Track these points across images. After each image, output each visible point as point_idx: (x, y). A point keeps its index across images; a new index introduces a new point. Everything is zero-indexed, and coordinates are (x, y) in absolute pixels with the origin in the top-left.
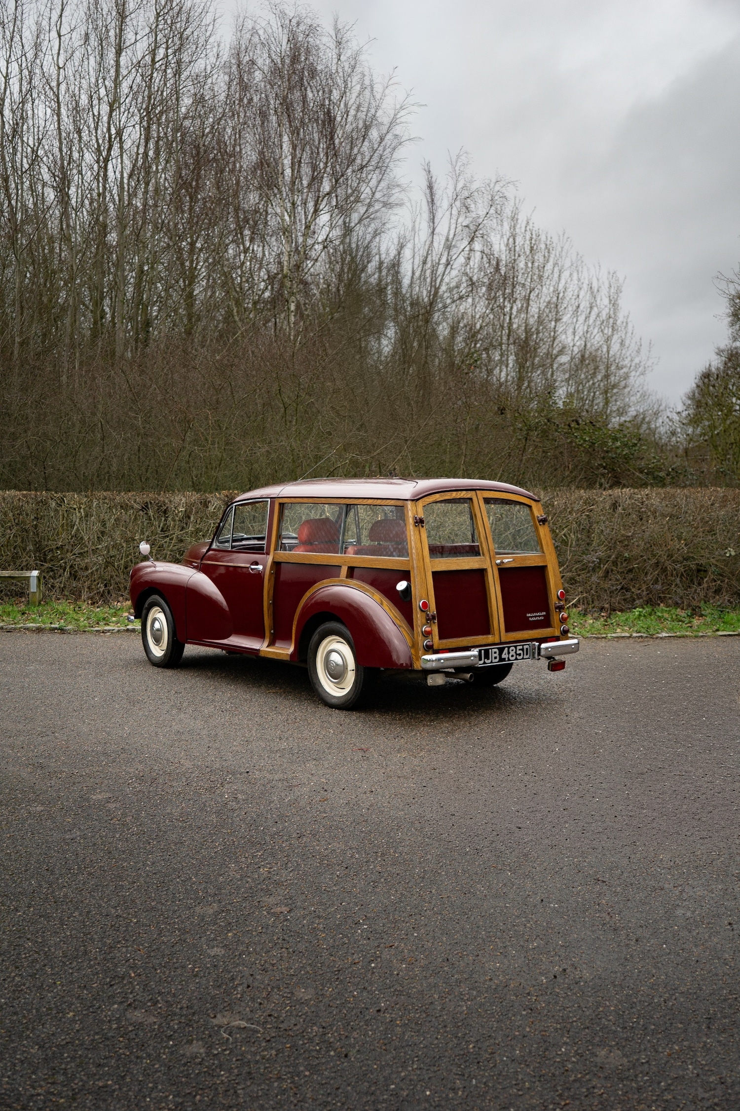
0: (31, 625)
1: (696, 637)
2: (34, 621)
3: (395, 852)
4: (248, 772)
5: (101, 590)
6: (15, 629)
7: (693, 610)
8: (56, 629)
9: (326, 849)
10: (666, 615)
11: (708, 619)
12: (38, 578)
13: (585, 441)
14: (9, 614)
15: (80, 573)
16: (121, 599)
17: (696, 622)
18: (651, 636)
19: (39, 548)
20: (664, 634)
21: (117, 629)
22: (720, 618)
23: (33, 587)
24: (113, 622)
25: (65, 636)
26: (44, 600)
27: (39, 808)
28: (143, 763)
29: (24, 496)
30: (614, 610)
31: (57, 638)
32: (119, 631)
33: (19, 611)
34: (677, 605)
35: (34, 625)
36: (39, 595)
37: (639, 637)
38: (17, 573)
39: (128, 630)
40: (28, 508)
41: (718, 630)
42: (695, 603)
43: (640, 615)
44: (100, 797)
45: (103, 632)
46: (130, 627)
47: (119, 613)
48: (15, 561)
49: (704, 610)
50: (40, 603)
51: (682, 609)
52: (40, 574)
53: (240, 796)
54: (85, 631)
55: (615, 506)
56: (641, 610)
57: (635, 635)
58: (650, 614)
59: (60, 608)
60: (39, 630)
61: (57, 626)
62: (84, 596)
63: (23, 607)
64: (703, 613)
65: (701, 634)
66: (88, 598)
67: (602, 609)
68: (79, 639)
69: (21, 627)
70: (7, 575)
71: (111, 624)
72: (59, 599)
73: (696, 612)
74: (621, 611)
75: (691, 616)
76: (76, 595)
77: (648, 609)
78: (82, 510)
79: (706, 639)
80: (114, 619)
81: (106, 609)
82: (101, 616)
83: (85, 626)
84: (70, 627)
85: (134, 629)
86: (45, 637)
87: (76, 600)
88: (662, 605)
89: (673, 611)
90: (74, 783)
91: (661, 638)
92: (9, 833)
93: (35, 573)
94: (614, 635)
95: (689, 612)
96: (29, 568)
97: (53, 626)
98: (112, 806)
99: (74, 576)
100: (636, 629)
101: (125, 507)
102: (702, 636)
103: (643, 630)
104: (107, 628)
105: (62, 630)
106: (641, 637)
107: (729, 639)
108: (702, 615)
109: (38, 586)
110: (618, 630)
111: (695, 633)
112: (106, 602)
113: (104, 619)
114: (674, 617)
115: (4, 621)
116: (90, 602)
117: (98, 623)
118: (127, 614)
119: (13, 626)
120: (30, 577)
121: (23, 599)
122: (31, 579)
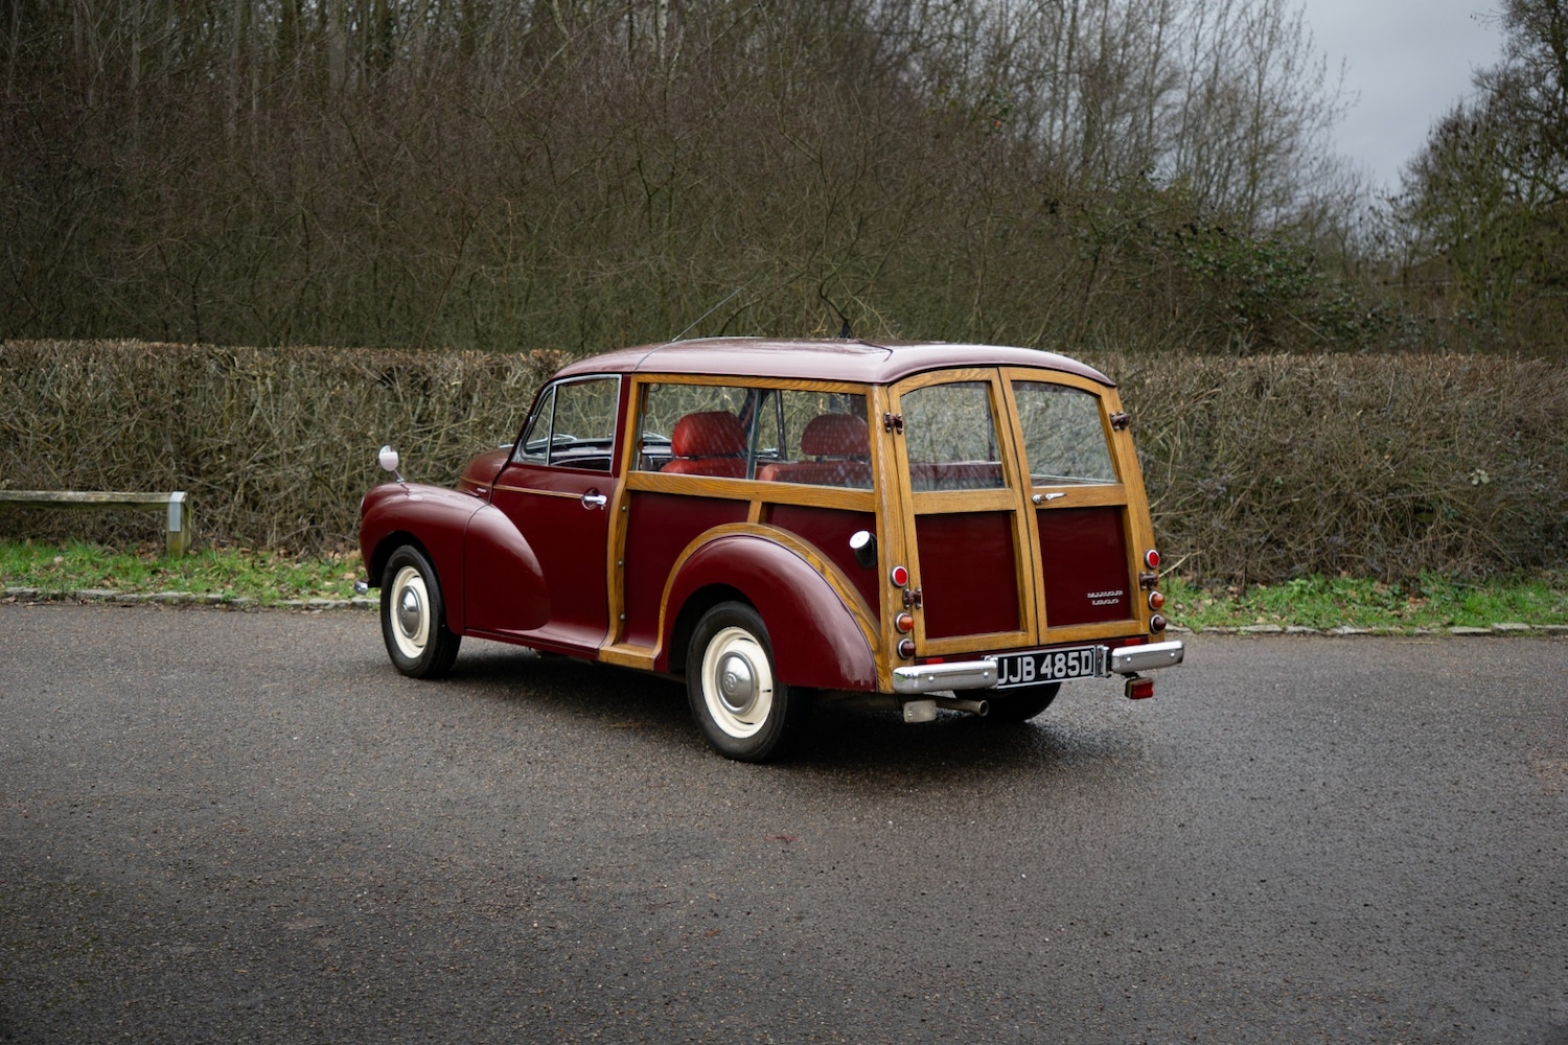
0: (170, 593)
1: (1409, 635)
2: (175, 586)
3: (840, 1034)
4: (574, 879)
5: (304, 529)
6: (138, 601)
7: (1405, 584)
8: (218, 601)
9: (716, 1027)
10: (1352, 593)
11: (1434, 603)
12: (184, 506)
13: (1206, 262)
14: (126, 574)
15: (265, 497)
16: (340, 546)
17: (1409, 607)
18: (1323, 633)
19: (184, 450)
20: (1348, 629)
21: (333, 602)
22: (1457, 600)
23: (174, 523)
24: (325, 590)
25: (235, 616)
26: (197, 547)
27: (188, 949)
28: (384, 861)
29: (157, 351)
30: (1254, 582)
31: (219, 618)
32: (336, 607)
33: (146, 568)
34: (1373, 574)
35: (176, 594)
36: (186, 538)
37: (1299, 633)
38: (142, 497)
39: (354, 605)
40: (163, 374)
41: (1451, 624)
42: (1407, 572)
43: (1302, 592)
44: (301, 925)
45: (307, 609)
46: (358, 599)
47: (338, 572)
48: (138, 474)
49: (1426, 584)
50: (186, 553)
51: (1384, 582)
52: (188, 498)
53: (560, 924)
54: (272, 607)
55: (1258, 388)
56: (1304, 582)
57: (1291, 628)
58: (1321, 591)
59: (226, 563)
60: (185, 604)
61: (219, 596)
62: (272, 539)
63: (153, 560)
64: (1424, 590)
65: (1418, 630)
66: (279, 544)
67: (1230, 579)
68: (262, 622)
69: (151, 598)
70: (123, 500)
71: (322, 593)
72: (223, 546)
73: (1409, 588)
74: (1267, 583)
75: (1400, 596)
76: (256, 539)
77: (1318, 581)
78: (268, 381)
79: (1428, 641)
80: (327, 584)
81: (313, 566)
82: (304, 577)
83: (274, 598)
84: (244, 598)
85: (366, 603)
86: (197, 617)
87: (256, 548)
88: (1344, 573)
89: (1366, 585)
90: (253, 901)
91: (1342, 636)
92: (129, 997)
93: (178, 497)
94: (1251, 628)
95: (1397, 588)
96: (168, 488)
97: (211, 596)
98: (325, 943)
99: (252, 502)
100: (1293, 618)
101: (350, 376)
102: (1420, 635)
103: (1306, 621)
104: (315, 600)
105: (229, 605)
106: (1304, 633)
107: (1474, 641)
108: (1421, 595)
109: (184, 521)
110: (1260, 620)
111: (1409, 629)
112: (314, 553)
113: (309, 584)
114: (1367, 596)
115: (116, 585)
116: (282, 552)
117: (297, 592)
118: (352, 575)
119: (135, 596)
120: (168, 503)
121: (155, 545)
122: (171, 507)
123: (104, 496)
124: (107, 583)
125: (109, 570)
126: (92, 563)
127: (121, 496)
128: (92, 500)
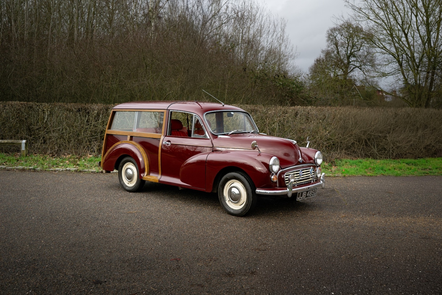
1: (335, 177)
2: (22, 165)
5: (56, 150)
6: (12, 169)
7: (332, 163)
8: (32, 169)
12: (26, 144)
13: (280, 84)
14: (10, 161)
15: (48, 142)
16: (66, 154)
17: (333, 168)
19: (29, 129)
23: (23, 148)
24: (60, 166)
25: (34, 174)
26: (28, 153)
29: (21, 104)
31: (30, 174)
32: (62, 170)
33: (16, 159)
35: (21, 167)
36: (26, 152)
38: (16, 141)
39: (67, 170)
40: (23, 110)
42: (332, 160)
45: (55, 171)
47: (64, 161)
48: (17, 135)
49: (337, 163)
50: (26, 155)
51: (327, 162)
52: (27, 142)
54: (46, 170)
55: (296, 114)
59: (36, 158)
60: (23, 170)
61: (32, 167)
63: (18, 157)
65: (336, 175)
66: (50, 153)
69: (15, 168)
70: (10, 142)
71: (60, 167)
72: (36, 154)
75: (331, 166)
76: (44, 152)
78: (49, 111)
80: (61, 164)
81: (58, 159)
82: (55, 162)
83: (47, 168)
84: (39, 168)
85: (70, 170)
86: (24, 174)
87: (44, 154)
93: (24, 141)
96: (22, 139)
97: (30, 168)
99: (45, 142)
101: (70, 110)
102: (337, 176)
104: (57, 169)
105: (34, 170)
108: (335, 166)
109: (26, 147)
111: (334, 175)
112: (59, 156)
113: (56, 164)
114: (323, 166)
115: (7, 164)
116: (51, 155)
117: (53, 166)
118: (68, 162)
119: (11, 167)
120: (21, 143)
121: (19, 153)
122: (22, 144)
123: (6, 141)
124: (5, 164)
125: (6, 160)
126: (3, 158)
127: (10, 141)
128: (3, 142)
